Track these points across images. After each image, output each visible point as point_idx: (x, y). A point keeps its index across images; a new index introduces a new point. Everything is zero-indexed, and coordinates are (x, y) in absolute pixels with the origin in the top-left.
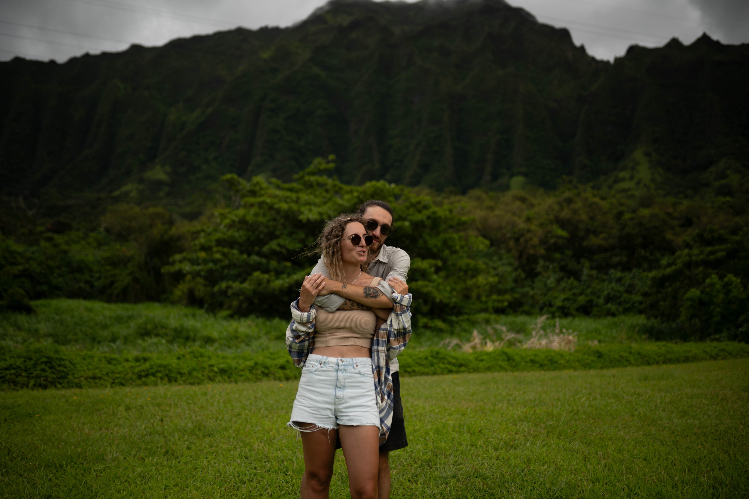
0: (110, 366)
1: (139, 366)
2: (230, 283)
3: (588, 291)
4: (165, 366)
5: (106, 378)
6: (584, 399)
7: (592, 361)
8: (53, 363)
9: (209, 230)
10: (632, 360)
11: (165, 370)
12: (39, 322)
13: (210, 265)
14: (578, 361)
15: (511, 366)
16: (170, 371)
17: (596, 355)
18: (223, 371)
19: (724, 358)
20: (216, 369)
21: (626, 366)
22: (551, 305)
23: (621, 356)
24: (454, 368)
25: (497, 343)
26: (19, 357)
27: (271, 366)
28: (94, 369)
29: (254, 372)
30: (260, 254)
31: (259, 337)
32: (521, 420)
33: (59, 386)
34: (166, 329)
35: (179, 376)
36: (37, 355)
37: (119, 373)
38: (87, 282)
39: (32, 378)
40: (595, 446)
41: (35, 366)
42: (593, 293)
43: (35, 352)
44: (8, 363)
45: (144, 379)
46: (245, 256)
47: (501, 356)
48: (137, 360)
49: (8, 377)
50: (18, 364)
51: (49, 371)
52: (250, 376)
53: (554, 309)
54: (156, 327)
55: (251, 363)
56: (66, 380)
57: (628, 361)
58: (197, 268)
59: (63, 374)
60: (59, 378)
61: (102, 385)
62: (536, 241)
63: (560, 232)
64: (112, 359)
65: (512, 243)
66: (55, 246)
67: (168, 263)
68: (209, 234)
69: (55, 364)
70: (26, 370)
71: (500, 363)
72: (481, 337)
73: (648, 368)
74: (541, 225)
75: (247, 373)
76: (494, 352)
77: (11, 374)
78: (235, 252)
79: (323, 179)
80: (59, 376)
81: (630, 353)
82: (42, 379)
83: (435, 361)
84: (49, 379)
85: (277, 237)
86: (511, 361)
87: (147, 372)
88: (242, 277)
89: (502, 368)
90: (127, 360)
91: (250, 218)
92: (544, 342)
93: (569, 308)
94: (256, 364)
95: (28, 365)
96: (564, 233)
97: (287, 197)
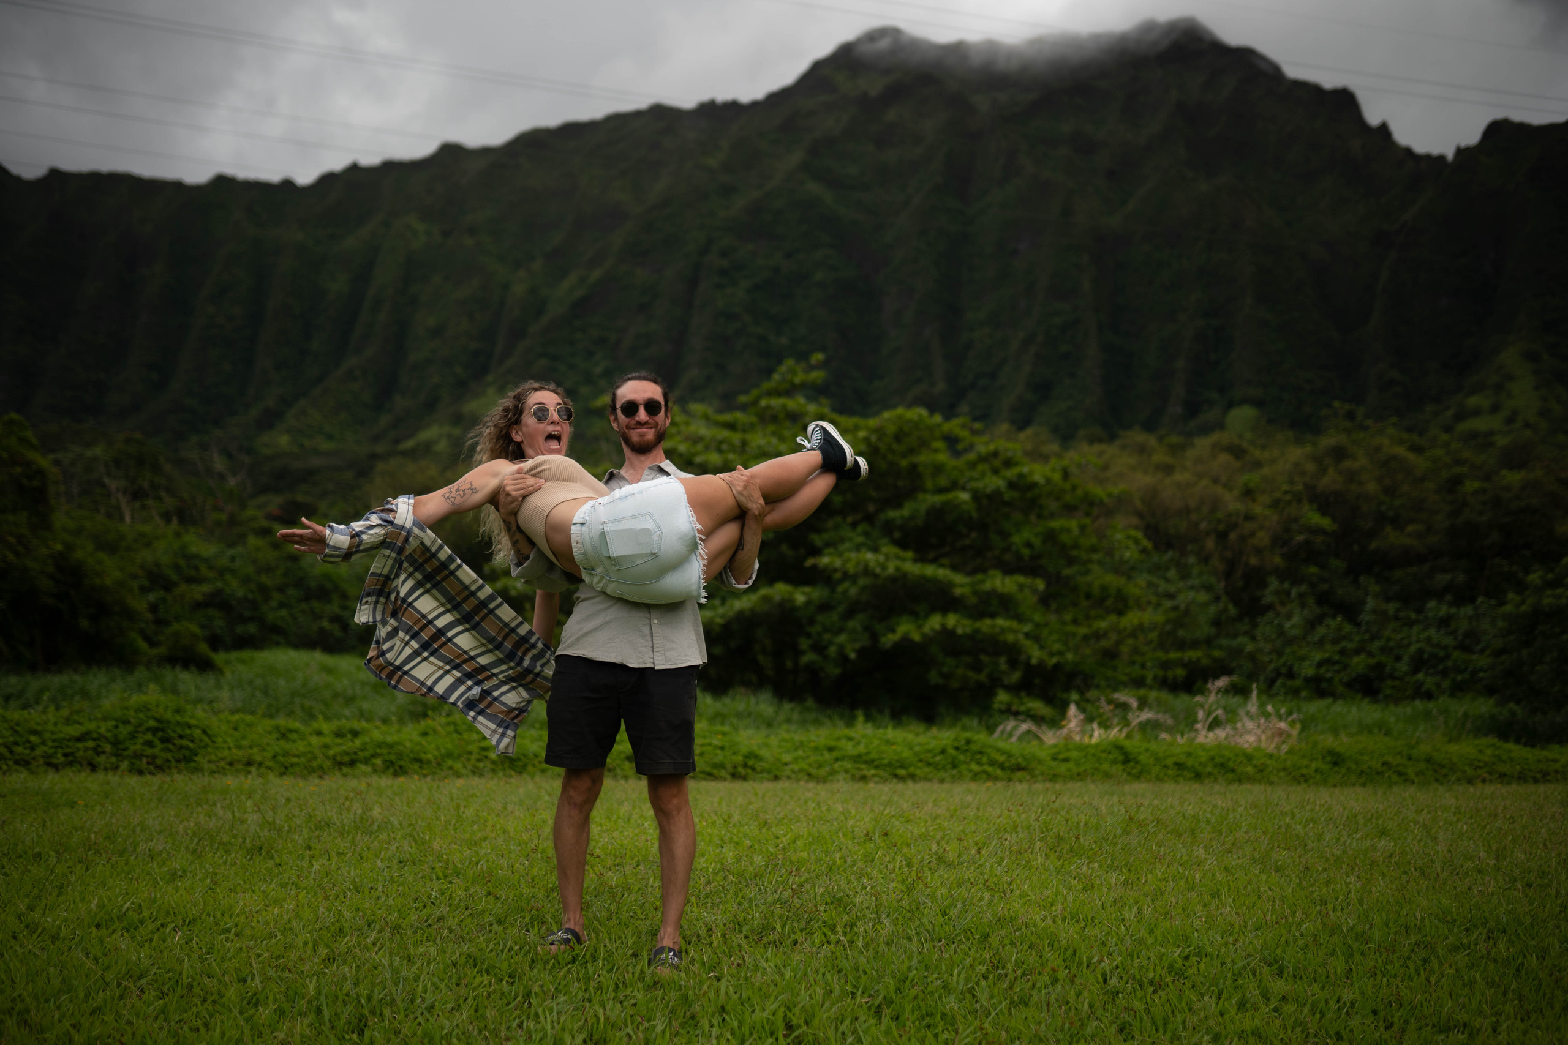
0: (282, 742)
1: (341, 744)
3: (1375, 645)
4: (391, 746)
5: (271, 764)
7: (1316, 771)
8: (170, 731)
10: (1411, 772)
11: (390, 753)
14: (1284, 769)
15: (1129, 774)
16: (400, 755)
17: (1328, 759)
21: (1394, 784)
23: (1384, 764)
24: (999, 772)
25: (1114, 732)
26: (105, 719)
28: (251, 747)
35: (416, 766)
36: (141, 716)
37: (298, 756)
38: (336, 619)
39: (126, 757)
41: (133, 736)
42: (1383, 650)
43: (138, 710)
44: (82, 729)
45: (345, 770)
48: (339, 734)
49: (81, 753)
50: (102, 730)
51: (160, 746)
56: (193, 764)
59: (187, 753)
60: (178, 760)
62: (1263, 538)
63: (1317, 519)
64: (291, 731)
65: (1210, 544)
69: (172, 734)
70: (116, 743)
71: (1105, 766)
72: (1082, 717)
74: (1276, 504)
76: (1097, 745)
77: (86, 749)
79: (797, 403)
80: (179, 756)
81: (1410, 758)
82: (144, 760)
83: (962, 757)
84: (158, 761)
86: (1132, 764)
87: (354, 757)
89: (1107, 777)
90: (319, 733)
92: (1221, 733)
95: (120, 733)
96: (1325, 522)
97: (721, 442)
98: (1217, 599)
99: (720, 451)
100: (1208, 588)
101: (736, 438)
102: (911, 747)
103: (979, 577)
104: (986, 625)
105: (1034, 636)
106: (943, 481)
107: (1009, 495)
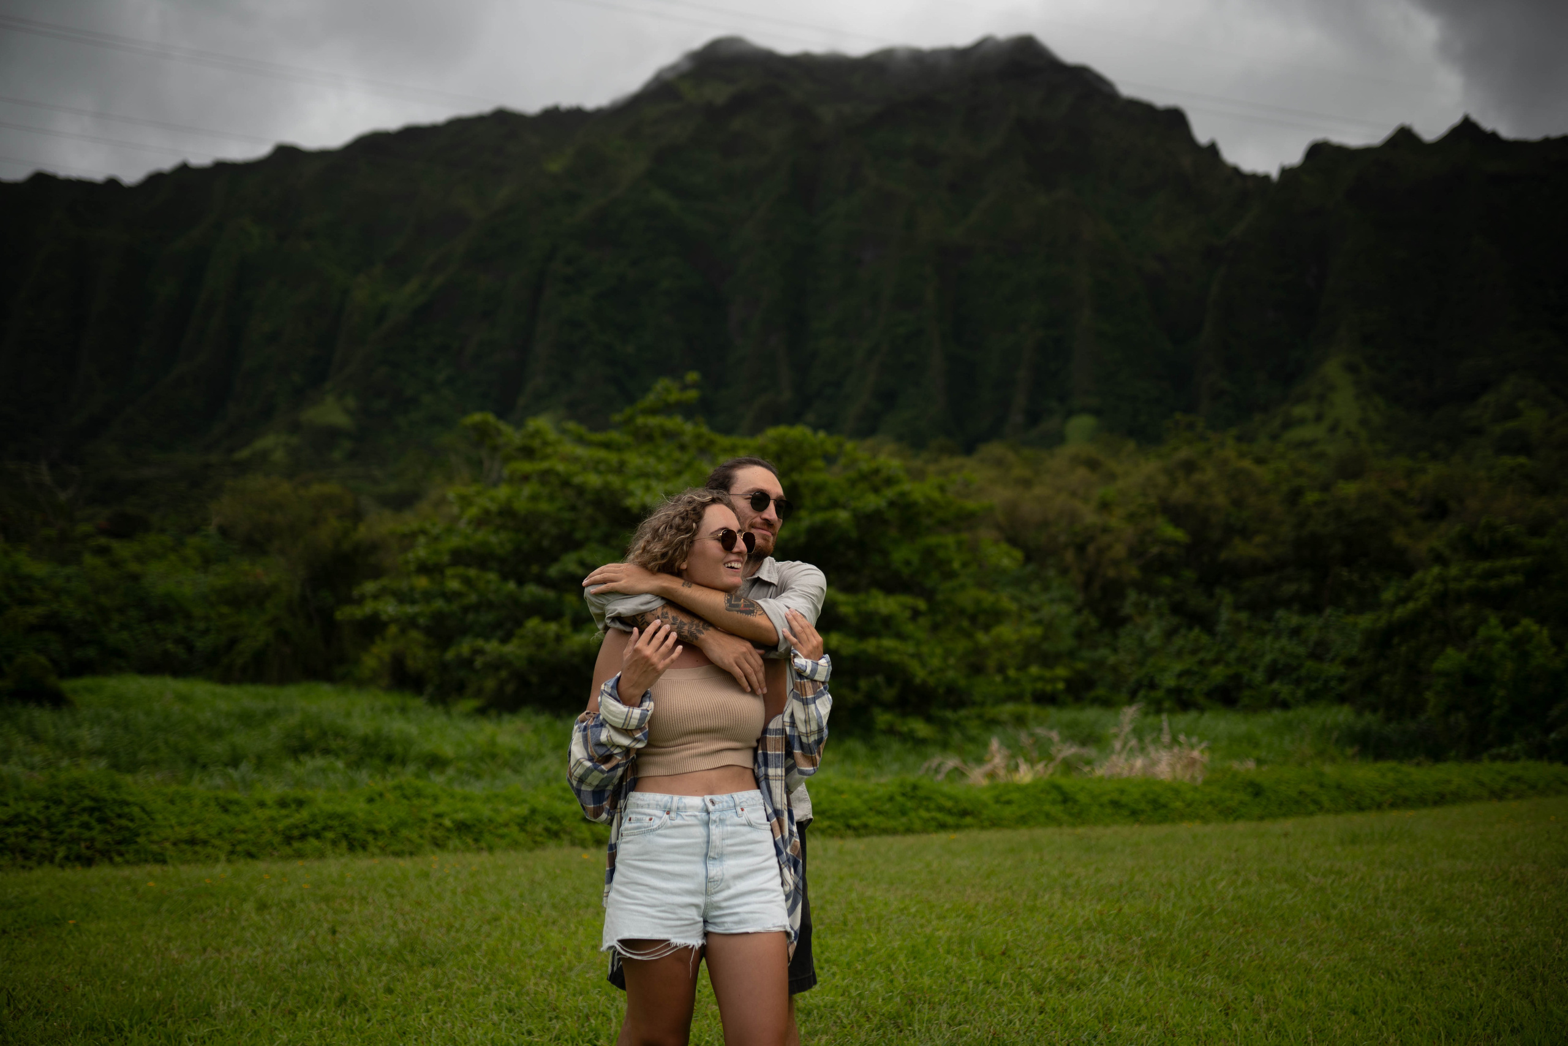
0: (226, 817)
1: (287, 816)
2: (480, 643)
3: (1232, 656)
4: (341, 817)
5: (217, 842)
6: (1224, 883)
7: (1241, 802)
8: (107, 810)
9: (435, 531)
10: (1325, 800)
11: (342, 825)
12: (78, 726)
13: (439, 604)
14: (1211, 802)
15: (1071, 815)
16: (352, 826)
17: (1250, 789)
18: (462, 827)
19: (1518, 797)
20: (447, 823)
21: (1311, 814)
22: (1152, 686)
23: (1301, 793)
24: (950, 820)
25: (1040, 767)
26: (34, 797)
27: (565, 816)
28: (193, 824)
29: (529, 828)
30: (542, 581)
31: (540, 756)
32: (1091, 929)
33: (118, 859)
34: (344, 737)
35: (370, 838)
36: (74, 794)
37: (244, 832)
38: (180, 641)
39: (62, 842)
40: (1247, 983)
41: (67, 816)
42: (1241, 660)
43: (69, 788)
44: (11, 811)
45: (296, 845)
46: (511, 586)
47: (1048, 793)
48: (283, 803)
49: (13, 839)
50: (33, 813)
51: (98, 827)
52: (521, 837)
53: (1159, 694)
54: (324, 734)
55: (523, 810)
56: (135, 847)
57: (1316, 802)
58: (410, 610)
59: (127, 834)
60: (119, 843)
61: (208, 857)
62: (1119, 551)
63: (1171, 532)
64: (231, 802)
65: (1069, 556)
66: (114, 564)
67: (350, 601)
68: (437, 538)
69: (110, 814)
70: (50, 826)
71: (1047, 807)
72: (1005, 752)
73: (1358, 818)
74: (1131, 517)
75: (514, 830)
76: (1034, 785)
77: (17, 835)
78: (492, 576)
79: (675, 422)
80: (118, 838)
81: (1322, 786)
82: (83, 845)
83: (909, 804)
84: (98, 845)
85: (577, 545)
86: (1070, 804)
87: (303, 830)
88: (506, 629)
89: (1050, 819)
90: (262, 804)
91: (521, 505)
92: (1139, 763)
93: (1190, 691)
94: (533, 811)
95: (53, 814)
96: (1178, 534)
97: (599, 462)
98: (1078, 611)
99: (598, 472)
100: (1067, 600)
101: (613, 458)
102: (859, 795)
103: (862, 596)
104: (870, 645)
105: (918, 656)
106: (823, 500)
107: (891, 515)
